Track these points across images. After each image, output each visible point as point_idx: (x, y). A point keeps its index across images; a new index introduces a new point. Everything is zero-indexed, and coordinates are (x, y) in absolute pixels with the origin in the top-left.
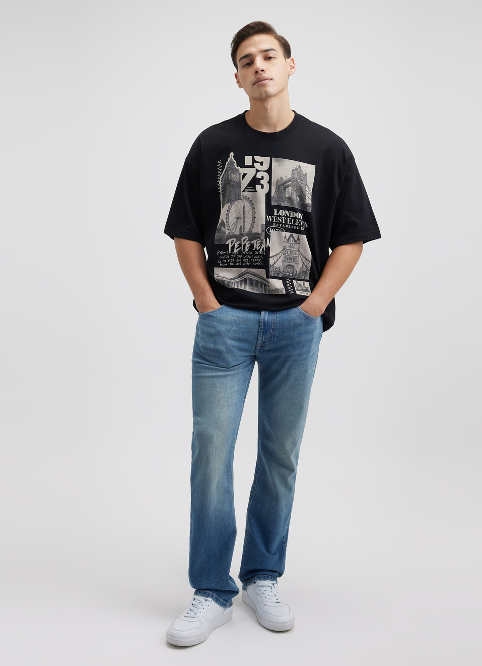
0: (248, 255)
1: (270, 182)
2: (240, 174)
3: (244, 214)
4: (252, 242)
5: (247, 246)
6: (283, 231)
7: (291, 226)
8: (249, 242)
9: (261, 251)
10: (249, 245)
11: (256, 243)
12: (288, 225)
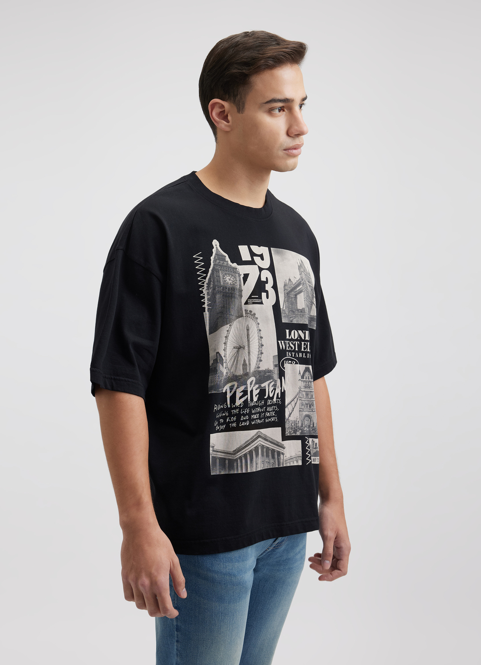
0: (258, 406)
1: (275, 287)
2: (240, 275)
3: (248, 341)
4: (263, 385)
5: (255, 392)
6: (296, 363)
7: (306, 355)
8: (257, 386)
9: (275, 399)
10: (258, 391)
11: (269, 385)
12: (303, 352)
